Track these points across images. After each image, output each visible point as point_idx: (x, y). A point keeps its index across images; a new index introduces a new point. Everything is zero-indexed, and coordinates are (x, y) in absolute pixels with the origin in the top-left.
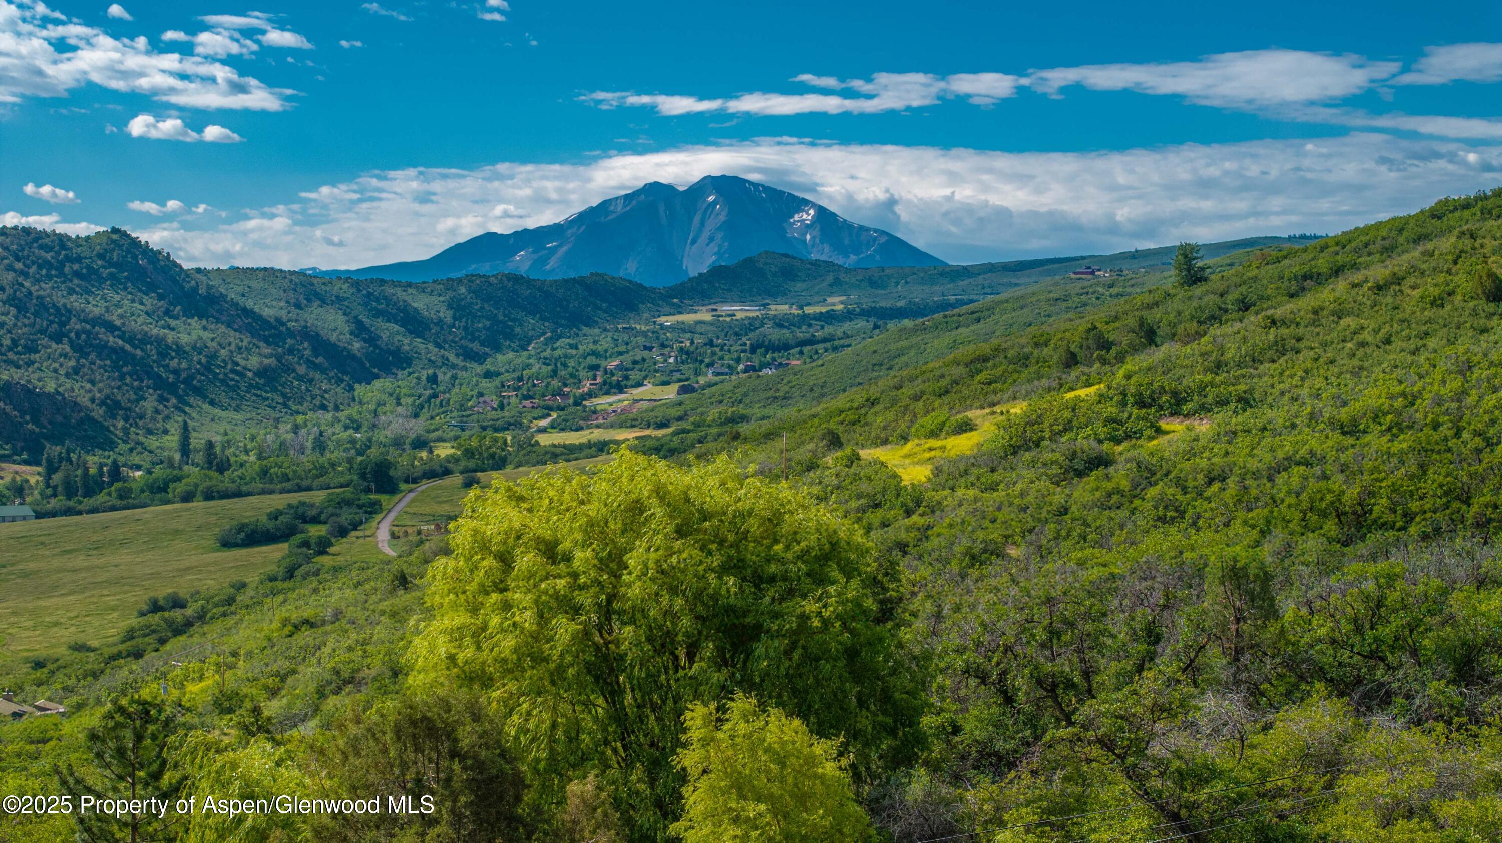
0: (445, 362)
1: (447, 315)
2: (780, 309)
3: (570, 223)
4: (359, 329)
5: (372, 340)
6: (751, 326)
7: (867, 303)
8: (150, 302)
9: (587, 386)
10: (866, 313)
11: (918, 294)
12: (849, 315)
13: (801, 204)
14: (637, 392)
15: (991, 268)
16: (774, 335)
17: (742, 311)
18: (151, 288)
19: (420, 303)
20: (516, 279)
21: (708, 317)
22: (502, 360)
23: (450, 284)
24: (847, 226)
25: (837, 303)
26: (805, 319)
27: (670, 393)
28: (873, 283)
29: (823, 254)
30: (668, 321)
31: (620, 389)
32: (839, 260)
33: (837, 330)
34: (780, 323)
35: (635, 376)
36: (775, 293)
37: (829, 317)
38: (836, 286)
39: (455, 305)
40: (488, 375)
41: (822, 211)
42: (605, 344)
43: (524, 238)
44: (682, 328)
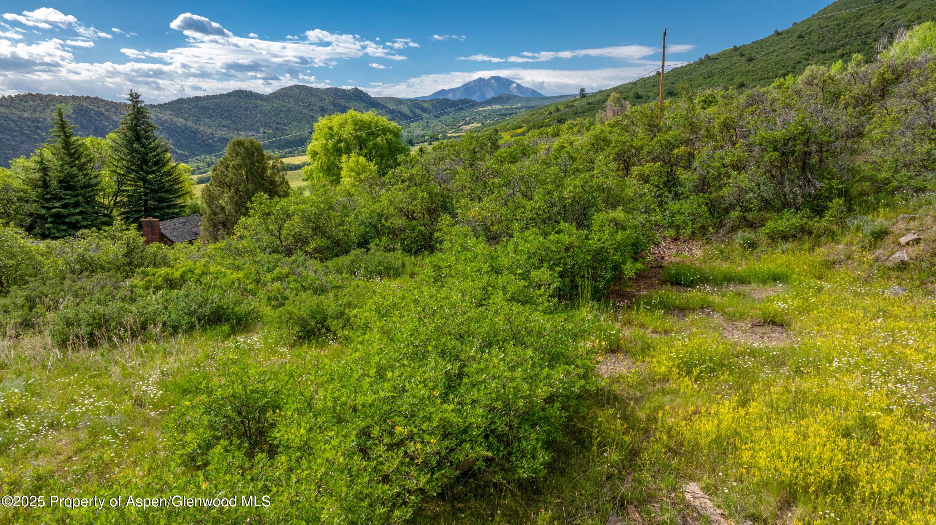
0: (430, 118)
1: (431, 108)
2: (507, 106)
3: (461, 87)
4: (411, 111)
5: (414, 113)
6: (500, 110)
7: (526, 105)
8: (364, 104)
9: (461, 123)
10: (525, 107)
11: (537, 103)
12: (522, 108)
13: (514, 82)
14: (472, 125)
15: (554, 97)
16: (503, 112)
17: (498, 107)
18: (364, 101)
19: (425, 105)
20: (447, 100)
21: (489, 108)
22: (444, 118)
23: (432, 101)
24: (523, 87)
25: (519, 105)
26: (512, 109)
27: (479, 125)
28: (528, 101)
29: (517, 94)
30: (481, 109)
31: (468, 124)
32: (521, 96)
33: (518, 111)
34: (506, 110)
35: (472, 121)
36: (505, 103)
37: (517, 108)
38: (520, 101)
39: (433, 106)
40: (440, 121)
41: (518, 85)
42: (466, 114)
43: (451, 90)
44: (484, 111)
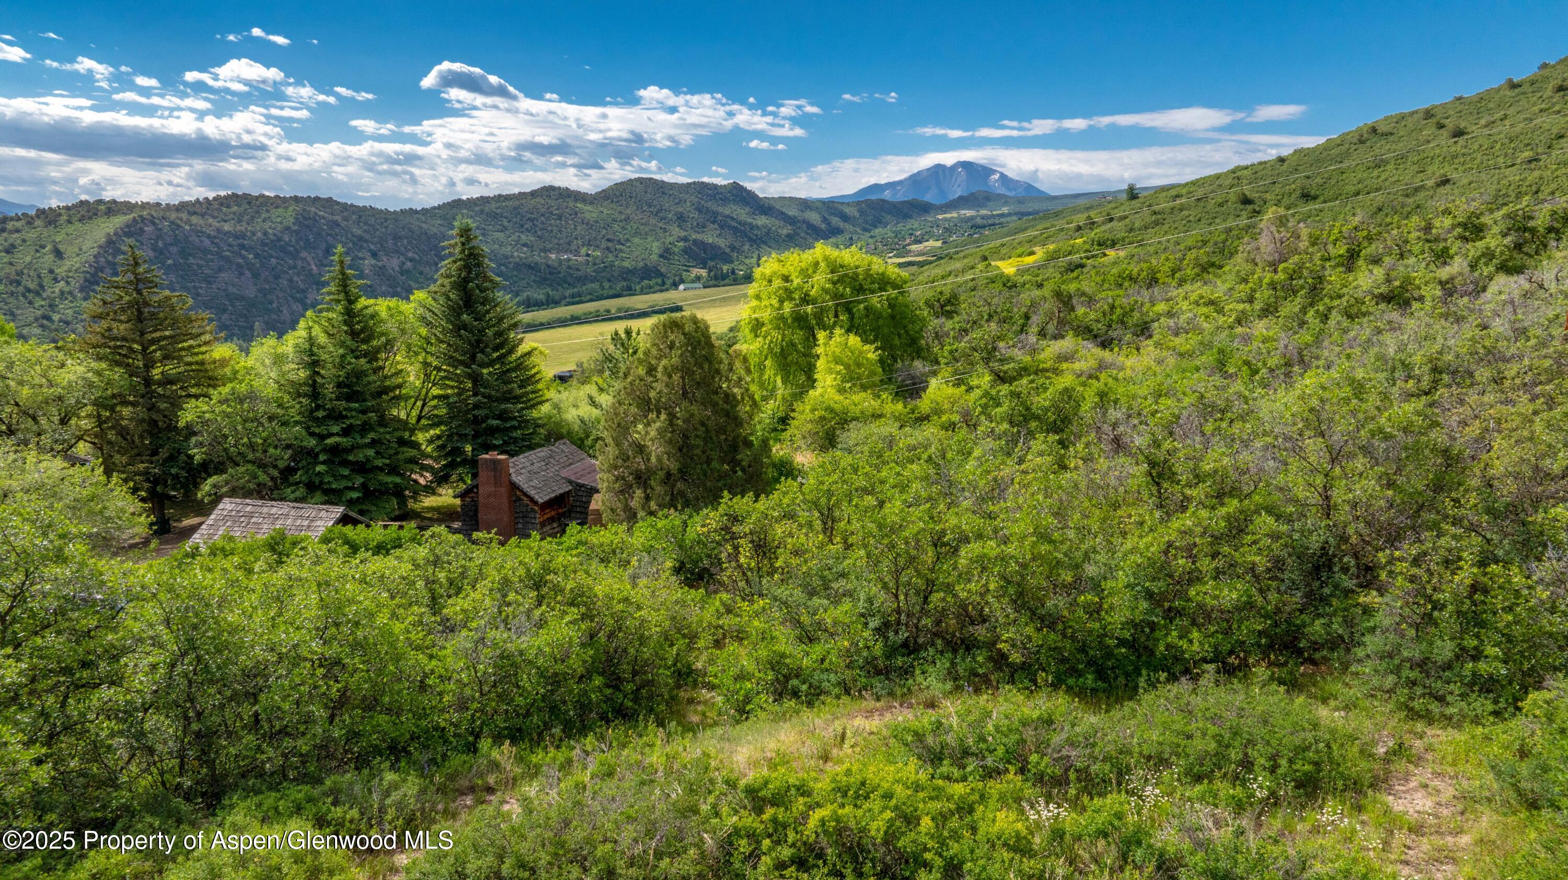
0: (856, 232)
1: (857, 215)
2: (984, 212)
3: (906, 179)
4: (825, 220)
5: (829, 224)
6: (972, 218)
7: (1017, 210)
8: (747, 209)
9: (908, 241)
10: (1016, 214)
11: (1036, 206)
12: (1009, 215)
13: (994, 172)
14: (926, 244)
15: (1066, 196)
16: (979, 221)
17: (969, 213)
18: (747, 204)
19: (847, 210)
20: (883, 201)
21: (955, 215)
22: (878, 231)
23: (859, 203)
24: (1012, 180)
25: (1005, 210)
26: (993, 216)
27: (939, 244)
28: (1020, 202)
29: (1002, 191)
30: (940, 217)
31: (920, 242)
32: (1008, 193)
33: (1004, 220)
34: (983, 218)
35: (926, 237)
36: (982, 206)
37: (1002, 215)
38: (1006, 203)
39: (862, 212)
40: (871, 237)
41: (1003, 176)
42: (916, 225)
43: (888, 185)
44: (945, 220)
